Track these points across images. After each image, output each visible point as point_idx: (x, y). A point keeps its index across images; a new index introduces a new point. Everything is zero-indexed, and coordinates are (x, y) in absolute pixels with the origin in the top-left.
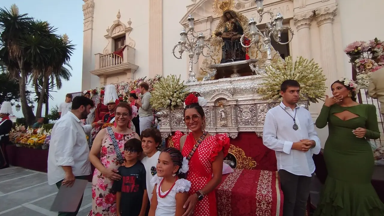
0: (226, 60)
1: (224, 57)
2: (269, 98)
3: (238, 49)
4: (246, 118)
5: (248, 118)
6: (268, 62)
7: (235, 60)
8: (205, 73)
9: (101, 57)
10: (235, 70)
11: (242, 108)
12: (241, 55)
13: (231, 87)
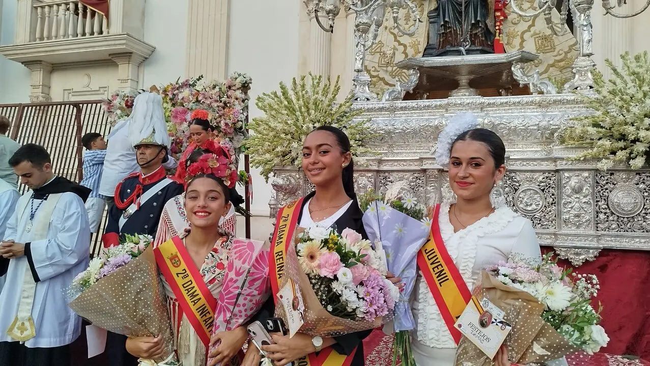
0: (442, 50)
1: (434, 41)
2: (601, 157)
3: (477, 22)
4: (529, 208)
5: (534, 206)
6: (584, 61)
7: (469, 52)
8: (374, 79)
9: (36, 8)
10: (464, 80)
11: (519, 179)
12: (484, 39)
13: (486, 121)
